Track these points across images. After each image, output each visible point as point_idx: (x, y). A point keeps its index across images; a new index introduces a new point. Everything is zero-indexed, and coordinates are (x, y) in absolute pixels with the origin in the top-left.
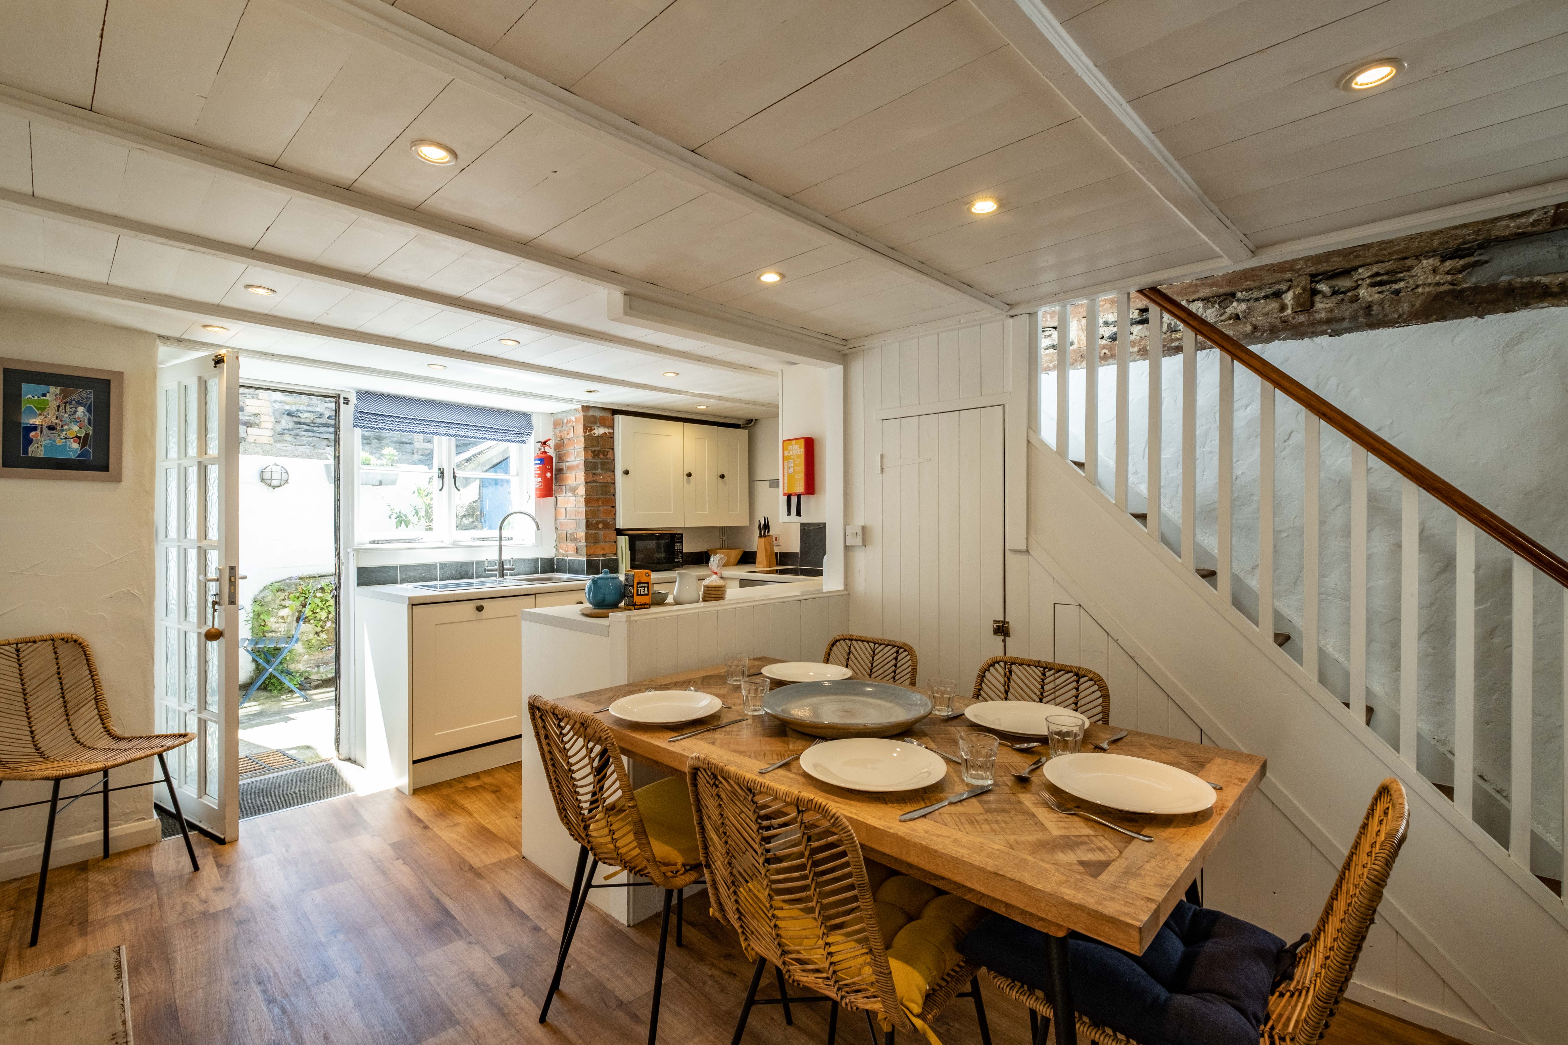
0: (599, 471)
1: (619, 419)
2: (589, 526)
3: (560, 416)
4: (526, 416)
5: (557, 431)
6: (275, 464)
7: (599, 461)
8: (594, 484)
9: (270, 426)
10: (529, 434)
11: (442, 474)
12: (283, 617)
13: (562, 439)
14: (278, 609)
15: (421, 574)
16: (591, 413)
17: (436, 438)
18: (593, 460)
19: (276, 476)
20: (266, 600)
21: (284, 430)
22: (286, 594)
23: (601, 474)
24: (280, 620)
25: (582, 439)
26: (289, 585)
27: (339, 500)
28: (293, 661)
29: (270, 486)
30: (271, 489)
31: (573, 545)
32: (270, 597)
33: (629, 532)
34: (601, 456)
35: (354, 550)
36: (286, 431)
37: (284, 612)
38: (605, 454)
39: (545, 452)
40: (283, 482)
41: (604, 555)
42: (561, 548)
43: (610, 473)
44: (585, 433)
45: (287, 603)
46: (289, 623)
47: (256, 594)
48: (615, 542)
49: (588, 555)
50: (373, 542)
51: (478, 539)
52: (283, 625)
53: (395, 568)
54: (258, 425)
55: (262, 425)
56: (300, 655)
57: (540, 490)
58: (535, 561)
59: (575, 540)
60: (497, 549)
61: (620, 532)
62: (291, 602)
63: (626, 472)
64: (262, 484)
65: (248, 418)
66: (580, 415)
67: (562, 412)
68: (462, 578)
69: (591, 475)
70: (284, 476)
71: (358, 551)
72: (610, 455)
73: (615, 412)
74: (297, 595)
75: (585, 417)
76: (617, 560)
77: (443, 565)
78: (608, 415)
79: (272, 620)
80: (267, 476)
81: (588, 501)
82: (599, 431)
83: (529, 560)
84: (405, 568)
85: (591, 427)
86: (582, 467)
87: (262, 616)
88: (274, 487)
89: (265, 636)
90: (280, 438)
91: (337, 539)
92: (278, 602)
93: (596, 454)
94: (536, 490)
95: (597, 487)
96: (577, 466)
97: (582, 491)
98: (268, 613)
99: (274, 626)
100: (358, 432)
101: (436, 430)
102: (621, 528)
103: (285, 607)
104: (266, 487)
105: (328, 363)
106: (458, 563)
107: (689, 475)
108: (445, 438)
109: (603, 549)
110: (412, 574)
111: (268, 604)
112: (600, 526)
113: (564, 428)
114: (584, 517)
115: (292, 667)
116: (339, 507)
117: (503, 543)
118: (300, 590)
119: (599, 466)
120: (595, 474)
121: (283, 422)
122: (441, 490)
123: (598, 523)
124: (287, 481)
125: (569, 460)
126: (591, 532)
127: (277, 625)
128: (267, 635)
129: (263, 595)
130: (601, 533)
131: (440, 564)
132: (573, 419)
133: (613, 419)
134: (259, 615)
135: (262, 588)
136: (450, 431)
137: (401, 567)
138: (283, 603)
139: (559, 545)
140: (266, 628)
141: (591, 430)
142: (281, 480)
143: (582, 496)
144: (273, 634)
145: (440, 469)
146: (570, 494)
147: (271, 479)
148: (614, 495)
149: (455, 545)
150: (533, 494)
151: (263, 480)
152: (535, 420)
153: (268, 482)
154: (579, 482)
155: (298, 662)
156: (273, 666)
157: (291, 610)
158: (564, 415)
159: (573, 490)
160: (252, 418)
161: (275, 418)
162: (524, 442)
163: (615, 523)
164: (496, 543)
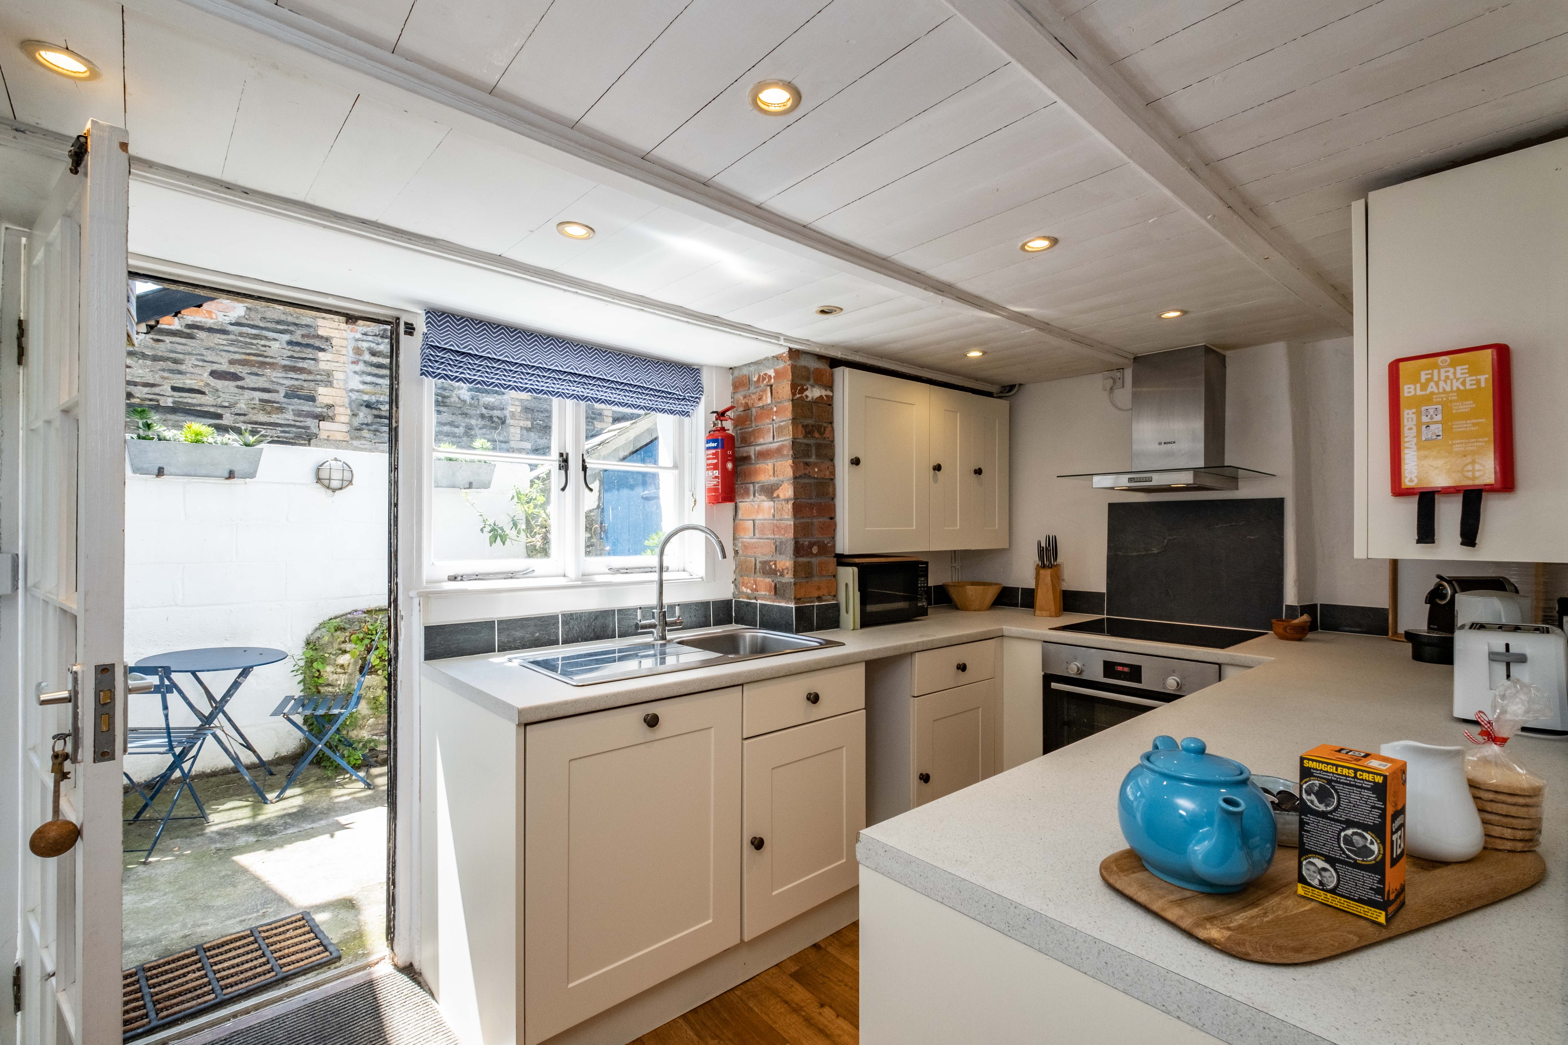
0: (813, 459)
1: (841, 374)
2: (799, 550)
3: (745, 371)
4: (692, 370)
5: (739, 396)
6: (336, 459)
7: (812, 442)
8: (807, 481)
9: (346, 419)
10: (696, 400)
11: (564, 462)
12: (342, 666)
13: (747, 408)
14: (337, 655)
15: (533, 634)
16: (803, 362)
17: (557, 400)
18: (806, 441)
19: (336, 475)
20: (322, 642)
21: (362, 424)
22: (348, 634)
23: (815, 465)
24: (339, 670)
25: (789, 405)
26: (351, 622)
28: (355, 725)
29: (328, 488)
30: (330, 492)
31: (768, 580)
32: (326, 639)
33: (857, 560)
34: (817, 435)
35: (420, 595)
36: (364, 426)
37: (344, 659)
38: (821, 430)
39: (723, 429)
40: (345, 483)
41: (819, 599)
42: (743, 584)
43: (828, 463)
44: (794, 394)
45: (348, 646)
46: (351, 675)
47: (310, 633)
48: (834, 576)
49: (797, 600)
50: (454, 578)
51: (618, 571)
52: (343, 677)
53: (490, 624)
54: (331, 419)
55: (337, 418)
56: (364, 718)
57: (715, 490)
58: (705, 605)
59: (772, 573)
60: (655, 587)
61: (843, 560)
62: (353, 646)
63: (856, 462)
64: (318, 485)
65: (320, 410)
66: (785, 365)
67: (749, 365)
68: (598, 637)
69: (802, 465)
70: (347, 475)
71: (427, 596)
72: (827, 435)
73: (835, 363)
74: (361, 636)
75: (794, 368)
76: (837, 607)
77: (569, 618)
78: (826, 366)
79: (329, 669)
80: (324, 474)
81: (798, 509)
82: (814, 393)
84: (507, 625)
85: (802, 386)
86: (788, 452)
87: (315, 665)
88: (334, 490)
89: (319, 692)
90: (357, 434)
91: (393, 574)
92: (336, 646)
93: (808, 431)
94: (709, 490)
95: (810, 484)
96: (779, 450)
97: (787, 491)
98: (324, 660)
99: (332, 678)
100: (430, 385)
101: (557, 387)
102: (847, 553)
103: (345, 652)
104: (323, 490)
106: (590, 613)
107: (938, 468)
108: (570, 401)
109: (819, 588)
110: (518, 634)
111: (323, 647)
112: (815, 550)
113: (752, 389)
114: (791, 535)
115: (354, 734)
116: (396, 518)
117: (665, 576)
118: (365, 630)
119: (814, 451)
120: (807, 464)
121: (361, 415)
122: (563, 489)
123: (811, 545)
124: (351, 482)
125: (761, 441)
126: (801, 560)
127: (335, 676)
128: (322, 690)
129: (317, 634)
130: (815, 561)
131: (563, 615)
132: (771, 373)
133: (832, 375)
134: (312, 662)
135: (317, 626)
136: (580, 390)
137: (500, 622)
138: (343, 646)
139: (740, 579)
140: (320, 681)
141: (802, 391)
142: (343, 480)
143: (787, 500)
144: (330, 689)
145: (561, 455)
146: (763, 498)
147: (330, 479)
148: (833, 499)
149: (585, 581)
150: (702, 497)
151: (319, 480)
152: (706, 378)
153: (326, 482)
154: (781, 478)
155: (362, 727)
156: (324, 741)
157: (353, 657)
158: (752, 368)
159: (769, 491)
160: (325, 410)
161: (352, 410)
162: (687, 414)
163: (834, 546)
164: (655, 576)
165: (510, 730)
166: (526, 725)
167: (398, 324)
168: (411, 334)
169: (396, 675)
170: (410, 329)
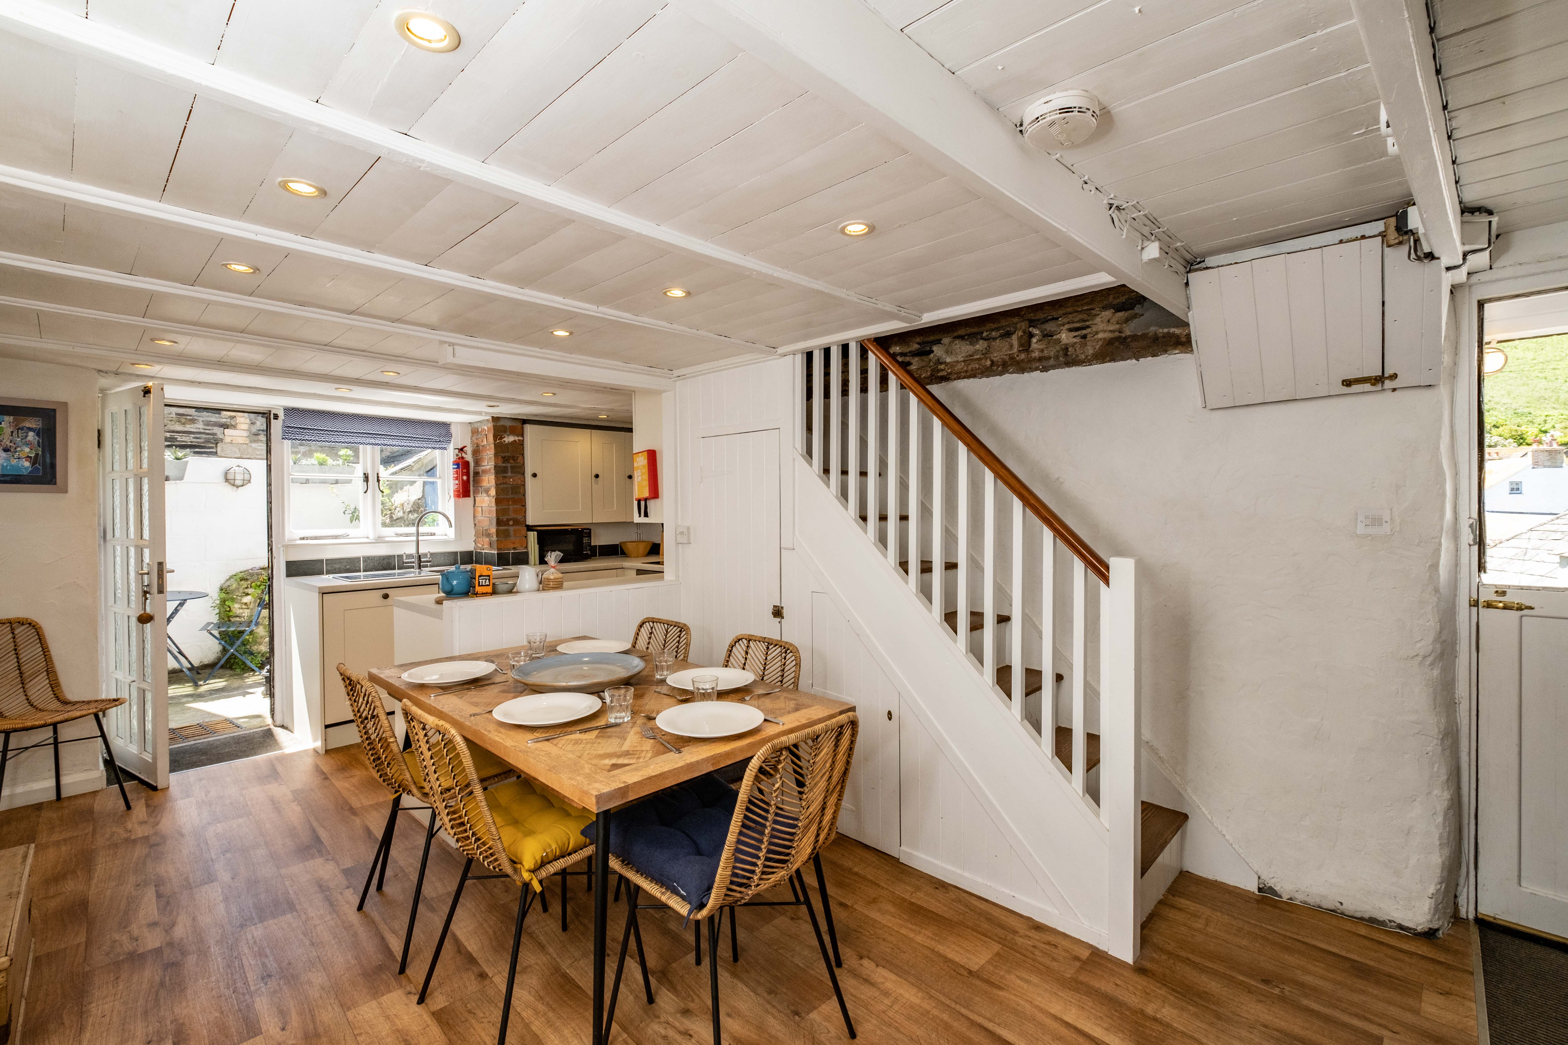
0: (509, 474)
1: (528, 428)
2: (499, 522)
3: (476, 425)
4: (446, 426)
5: (474, 438)
6: (238, 466)
7: (509, 465)
8: (505, 486)
9: (245, 427)
10: (449, 441)
11: (366, 478)
12: (246, 604)
13: (478, 446)
14: (242, 596)
15: (346, 566)
16: (501, 423)
17: (361, 446)
18: (504, 465)
19: (239, 477)
20: (231, 588)
21: (259, 430)
22: (249, 582)
23: (510, 477)
24: (244, 607)
25: (493, 446)
26: (252, 575)
27: (271, 503)
28: (256, 643)
29: (234, 485)
30: (235, 488)
31: (488, 539)
32: (234, 586)
33: (539, 528)
34: (512, 461)
35: (283, 546)
36: (260, 432)
37: (247, 599)
38: (514, 459)
39: (463, 458)
40: (246, 482)
41: (514, 549)
42: (479, 542)
43: (520, 476)
44: (495, 441)
45: (250, 591)
46: (252, 609)
47: (223, 582)
48: (526, 537)
49: (498, 549)
50: (303, 539)
51: (401, 535)
52: (246, 611)
53: (321, 561)
54: (234, 427)
55: (239, 426)
56: (262, 637)
57: (459, 491)
58: (455, 554)
59: (489, 535)
60: (415, 544)
61: (530, 528)
62: (253, 590)
63: (535, 475)
64: (227, 484)
65: (224, 420)
66: (491, 425)
67: (477, 422)
68: (385, 569)
69: (501, 478)
70: (247, 477)
71: (287, 547)
72: (519, 461)
73: (525, 422)
74: (259, 583)
75: (495, 427)
76: (527, 554)
77: (367, 559)
78: (519, 424)
79: (237, 606)
80: (230, 477)
81: (498, 501)
82: (509, 439)
83: (449, 553)
84: (330, 562)
85: (501, 436)
86: (493, 471)
87: (227, 603)
88: (238, 487)
89: (230, 621)
90: (255, 438)
91: (270, 536)
92: (241, 590)
93: (505, 460)
94: (454, 491)
95: (508, 488)
96: (490, 469)
97: (493, 492)
98: (233, 600)
99: (239, 612)
100: (287, 443)
101: (359, 440)
102: (531, 524)
103: (248, 594)
104: (230, 487)
105: (250, 388)
106: (380, 557)
107: (597, 476)
108: (369, 447)
109: (514, 543)
110: (337, 566)
111: (233, 591)
112: (511, 523)
113: (479, 436)
114: (495, 515)
115: (255, 648)
116: (271, 509)
117: (420, 538)
118: (261, 579)
119: (509, 470)
120: (504, 477)
121: (258, 423)
122: (365, 492)
123: (508, 520)
124: (249, 481)
125: (483, 464)
126: (501, 528)
127: (241, 611)
128: (232, 620)
129: (228, 583)
130: (512, 529)
131: (363, 557)
132: (486, 428)
133: (523, 428)
134: (224, 601)
135: (228, 578)
136: (373, 441)
137: (327, 560)
138: (246, 590)
139: (477, 540)
140: (231, 614)
141: (501, 438)
142: (244, 480)
143: (494, 497)
144: (238, 619)
145: (365, 474)
146: (485, 495)
147: (234, 480)
148: (524, 495)
149: (379, 540)
150: (452, 494)
151: (227, 480)
152: (453, 429)
153: (232, 482)
154: (491, 485)
155: (260, 644)
156: (235, 647)
157: (253, 597)
158: (479, 424)
159: (487, 491)
160: (229, 420)
161: (250, 420)
162: (445, 449)
163: (525, 520)
164: (414, 538)
165: (316, 596)
166: (323, 594)
167: (270, 414)
168: (277, 419)
169: (272, 586)
170: (276, 417)
